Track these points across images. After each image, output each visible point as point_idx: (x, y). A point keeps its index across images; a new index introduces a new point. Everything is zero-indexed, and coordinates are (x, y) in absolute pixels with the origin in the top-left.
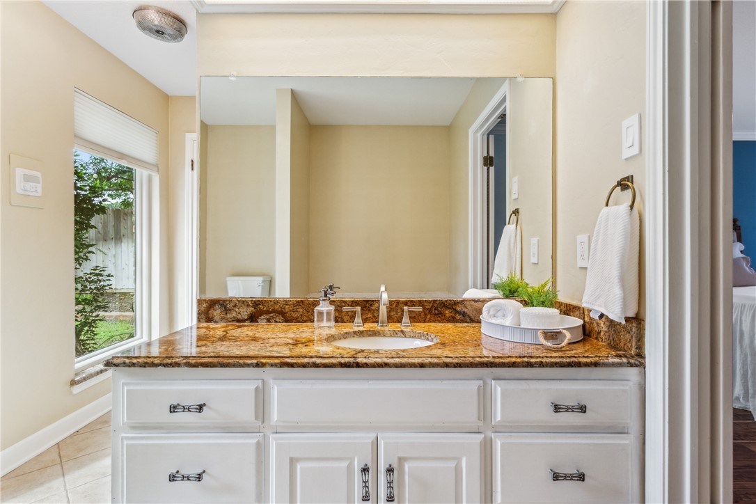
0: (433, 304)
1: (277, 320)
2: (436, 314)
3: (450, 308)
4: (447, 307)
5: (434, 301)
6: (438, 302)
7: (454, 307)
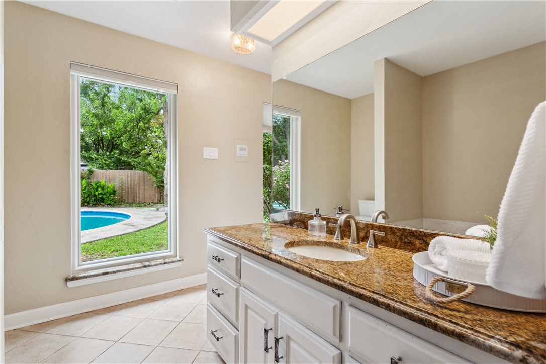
0: (403, 232)
1: (301, 226)
2: (406, 243)
3: (420, 239)
4: (417, 238)
5: (404, 229)
6: (408, 231)
7: (425, 239)
